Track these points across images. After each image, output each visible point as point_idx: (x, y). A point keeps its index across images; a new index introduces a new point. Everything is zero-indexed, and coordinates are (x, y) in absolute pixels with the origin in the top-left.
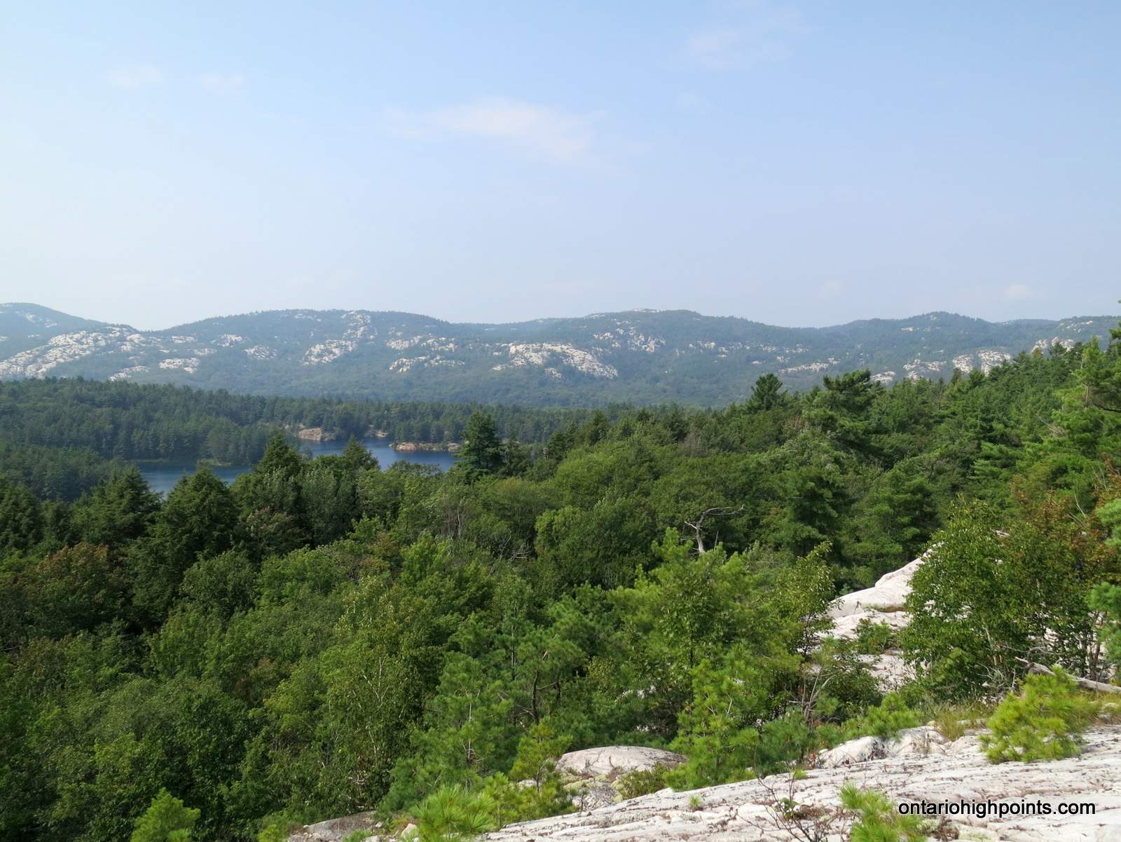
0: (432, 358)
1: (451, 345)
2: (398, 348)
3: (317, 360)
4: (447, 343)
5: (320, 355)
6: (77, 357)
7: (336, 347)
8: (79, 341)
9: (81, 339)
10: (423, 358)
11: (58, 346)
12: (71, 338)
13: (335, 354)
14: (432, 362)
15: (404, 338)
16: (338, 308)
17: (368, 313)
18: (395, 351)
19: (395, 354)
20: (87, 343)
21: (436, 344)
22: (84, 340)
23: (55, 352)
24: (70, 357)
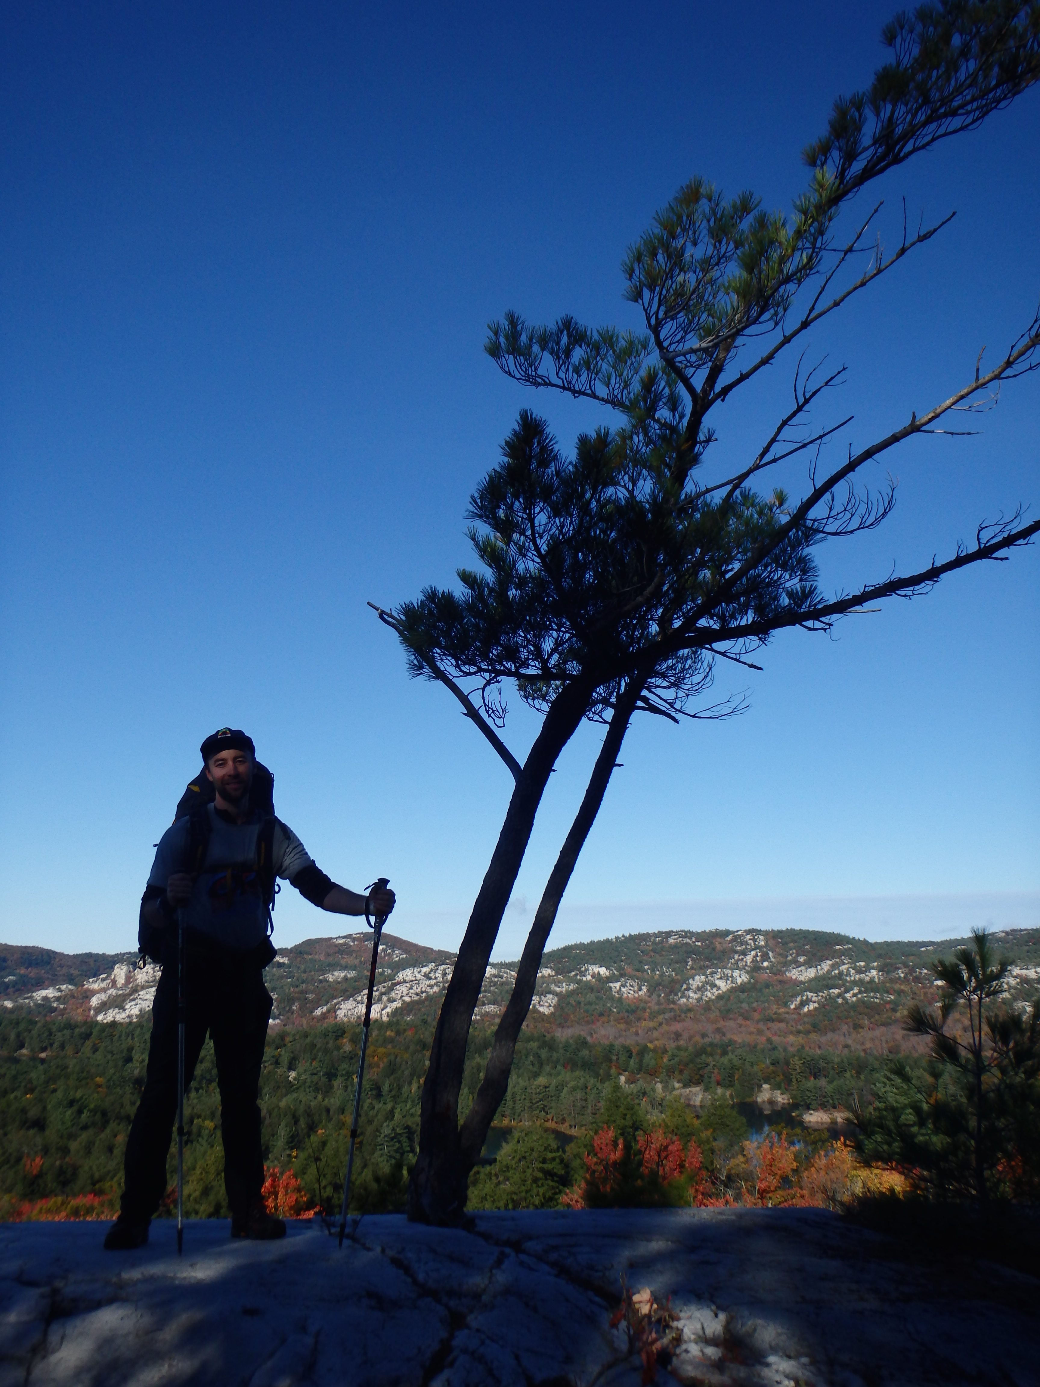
0: (847, 991)
1: (874, 973)
2: (802, 978)
3: (696, 996)
4: (867, 969)
5: (699, 989)
6: (424, 994)
7: (721, 978)
8: (427, 976)
9: (430, 973)
10: (836, 991)
11: (405, 982)
12: (419, 972)
13: (719, 988)
14: (848, 995)
15: (808, 964)
16: (722, 928)
17: (759, 932)
18: (798, 983)
19: (798, 987)
20: (436, 978)
21: (852, 972)
22: (432, 975)
23: (402, 989)
24: (417, 994)
